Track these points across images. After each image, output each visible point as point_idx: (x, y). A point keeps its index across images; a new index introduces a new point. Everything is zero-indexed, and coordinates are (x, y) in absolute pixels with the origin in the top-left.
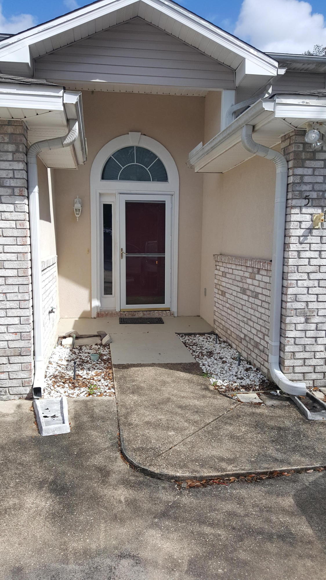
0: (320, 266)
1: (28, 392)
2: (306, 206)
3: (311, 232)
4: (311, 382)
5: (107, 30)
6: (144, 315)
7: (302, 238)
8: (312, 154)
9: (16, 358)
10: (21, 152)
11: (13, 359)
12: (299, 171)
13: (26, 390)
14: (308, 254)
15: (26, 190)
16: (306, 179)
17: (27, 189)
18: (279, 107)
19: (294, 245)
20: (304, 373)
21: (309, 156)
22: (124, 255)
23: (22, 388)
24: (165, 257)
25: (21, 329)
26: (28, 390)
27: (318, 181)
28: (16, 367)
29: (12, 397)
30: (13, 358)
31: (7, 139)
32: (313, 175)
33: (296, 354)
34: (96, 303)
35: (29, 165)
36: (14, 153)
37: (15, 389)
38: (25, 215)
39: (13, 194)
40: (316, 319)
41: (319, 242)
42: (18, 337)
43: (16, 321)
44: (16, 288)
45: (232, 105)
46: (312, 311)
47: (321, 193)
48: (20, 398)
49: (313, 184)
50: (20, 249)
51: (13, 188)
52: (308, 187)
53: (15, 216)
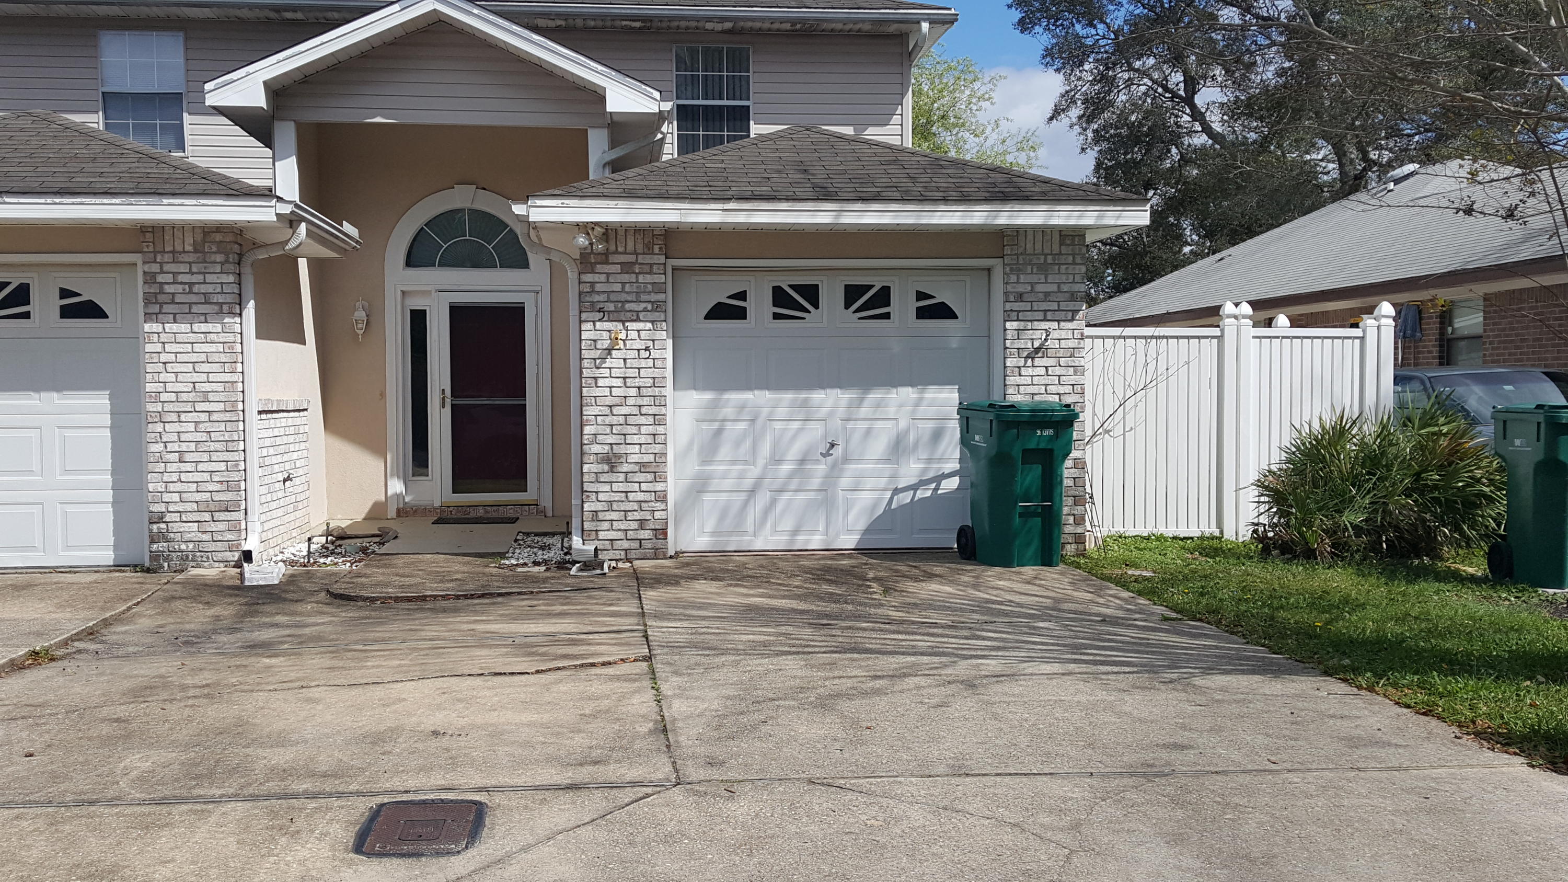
0: (625, 397)
1: (236, 559)
2: (600, 320)
3: (610, 354)
4: (623, 553)
5: (391, 44)
6: (487, 512)
7: (598, 361)
8: (604, 257)
9: (221, 514)
10: (231, 263)
11: (217, 516)
12: (588, 278)
13: (233, 556)
14: (607, 382)
15: (238, 307)
16: (598, 287)
17: (240, 305)
18: (532, 210)
19: (589, 370)
20: (611, 540)
21: (599, 259)
22: (448, 402)
23: (229, 553)
24: (525, 405)
25: (228, 477)
26: (236, 556)
27: (615, 289)
28: (221, 526)
29: (217, 564)
30: (217, 514)
31: (214, 249)
32: (608, 282)
33: (599, 514)
34: (397, 486)
35: (243, 276)
36: (222, 264)
37: (220, 554)
38: (235, 336)
39: (221, 312)
40: (625, 468)
41: (622, 366)
42: (224, 487)
43: (222, 466)
44: (222, 427)
45: (604, 152)
46: (618, 456)
47: (620, 305)
48: (226, 566)
49: (609, 293)
50: (228, 377)
51: (221, 304)
52: (602, 297)
53: (223, 337)
